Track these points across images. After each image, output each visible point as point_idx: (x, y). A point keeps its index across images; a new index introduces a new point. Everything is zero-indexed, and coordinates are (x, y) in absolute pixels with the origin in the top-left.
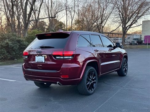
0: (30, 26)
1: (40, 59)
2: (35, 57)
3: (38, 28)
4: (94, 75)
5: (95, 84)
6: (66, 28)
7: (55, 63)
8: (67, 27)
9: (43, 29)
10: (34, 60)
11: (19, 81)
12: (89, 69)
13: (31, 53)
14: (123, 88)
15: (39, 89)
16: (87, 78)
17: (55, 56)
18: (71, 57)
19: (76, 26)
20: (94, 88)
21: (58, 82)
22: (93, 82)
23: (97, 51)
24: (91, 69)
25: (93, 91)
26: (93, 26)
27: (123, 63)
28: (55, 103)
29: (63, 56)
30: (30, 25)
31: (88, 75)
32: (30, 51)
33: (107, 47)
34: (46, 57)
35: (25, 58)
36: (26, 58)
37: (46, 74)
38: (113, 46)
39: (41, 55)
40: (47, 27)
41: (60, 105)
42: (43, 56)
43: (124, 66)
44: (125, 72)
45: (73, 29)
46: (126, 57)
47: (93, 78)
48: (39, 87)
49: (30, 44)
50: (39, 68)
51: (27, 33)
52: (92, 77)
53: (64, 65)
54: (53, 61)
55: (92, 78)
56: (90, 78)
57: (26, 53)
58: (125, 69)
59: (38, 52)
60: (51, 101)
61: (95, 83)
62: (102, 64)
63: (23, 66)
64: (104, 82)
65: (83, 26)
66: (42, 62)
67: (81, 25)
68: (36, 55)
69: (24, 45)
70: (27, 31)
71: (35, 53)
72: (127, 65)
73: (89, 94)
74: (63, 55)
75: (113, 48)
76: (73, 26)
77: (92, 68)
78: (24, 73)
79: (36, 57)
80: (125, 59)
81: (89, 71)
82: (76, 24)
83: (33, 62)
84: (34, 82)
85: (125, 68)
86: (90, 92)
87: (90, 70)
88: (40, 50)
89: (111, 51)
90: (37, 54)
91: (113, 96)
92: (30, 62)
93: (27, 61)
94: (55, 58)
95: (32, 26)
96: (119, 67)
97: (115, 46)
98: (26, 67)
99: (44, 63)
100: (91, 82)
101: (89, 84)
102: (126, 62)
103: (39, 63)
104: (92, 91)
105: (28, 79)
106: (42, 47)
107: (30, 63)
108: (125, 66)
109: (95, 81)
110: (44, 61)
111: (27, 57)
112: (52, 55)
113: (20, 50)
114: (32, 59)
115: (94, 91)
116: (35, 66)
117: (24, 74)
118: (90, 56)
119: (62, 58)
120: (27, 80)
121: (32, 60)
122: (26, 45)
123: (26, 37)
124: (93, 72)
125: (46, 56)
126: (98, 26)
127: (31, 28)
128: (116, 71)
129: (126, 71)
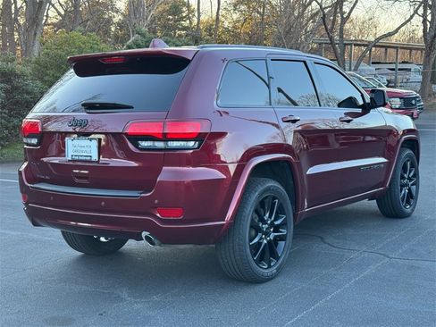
0: (52, 13)
1: (81, 149)
2: (63, 139)
3: (84, 23)
4: (281, 211)
5: (282, 244)
6: (195, 21)
7: (135, 164)
8: (199, 18)
9: (102, 26)
10: (61, 152)
11: (7, 232)
12: (260, 189)
13: (52, 127)
14: (387, 259)
15: (79, 260)
16: (252, 220)
17: (135, 138)
18: (191, 144)
19: (235, 16)
20: (277, 258)
21: (144, 234)
22: (275, 237)
23: (294, 121)
24: (268, 189)
25: (274, 270)
26: (308, 13)
27: (401, 165)
28: (136, 307)
29: (165, 138)
30: (52, 9)
31: (256, 211)
32: (46, 119)
33: (339, 105)
34: (103, 143)
35: (28, 145)
36: (33, 145)
37: (103, 203)
38: (361, 102)
39: (87, 135)
40: (117, 18)
41: (151, 313)
42: (92, 136)
43: (403, 178)
44: (408, 202)
45: (226, 24)
46: (413, 144)
47: (276, 220)
48: (79, 254)
49: (51, 90)
50: (77, 180)
51: (37, 43)
52: (270, 217)
53: (167, 174)
54: (130, 156)
55: (272, 222)
56: (264, 222)
57: (34, 125)
58: (409, 190)
59: (75, 123)
60: (122, 300)
61: (283, 238)
62: (311, 171)
63: (20, 173)
64: (322, 238)
65: (262, 15)
66: (90, 161)
67: (258, 12)
68: (67, 134)
69: (28, 93)
70: (38, 35)
71: (65, 128)
72: (416, 175)
73: (260, 280)
74: (165, 135)
75: (360, 110)
76: (222, 12)
77: (272, 184)
78: (24, 198)
79: (68, 141)
80: (408, 152)
81: (261, 195)
82: (235, 6)
83: (56, 160)
84: (63, 233)
85: (406, 185)
86: (264, 270)
87: (265, 191)
88: (83, 115)
89: (349, 121)
90: (71, 130)
91: (347, 286)
92: (45, 159)
93: (34, 156)
94: (136, 146)
95: (59, 14)
96: (383, 184)
97: (368, 100)
98: (31, 176)
99: (98, 162)
100: (267, 234)
101: (259, 244)
102: (414, 166)
103: (77, 163)
104: (270, 266)
105: (38, 221)
106: (90, 107)
107: (46, 163)
108: (410, 179)
109: (284, 231)
110: (95, 157)
111: (34, 141)
112: (126, 134)
113: (11, 110)
114: (53, 148)
115: (278, 269)
116: (65, 174)
117: (26, 204)
118: (274, 137)
119: (160, 145)
120: (35, 224)
121: (54, 153)
122: (37, 90)
123: (34, 59)
124: (274, 198)
125: (102, 137)
126: (324, 15)
127: (55, 21)
128: (371, 197)
129: (410, 197)
